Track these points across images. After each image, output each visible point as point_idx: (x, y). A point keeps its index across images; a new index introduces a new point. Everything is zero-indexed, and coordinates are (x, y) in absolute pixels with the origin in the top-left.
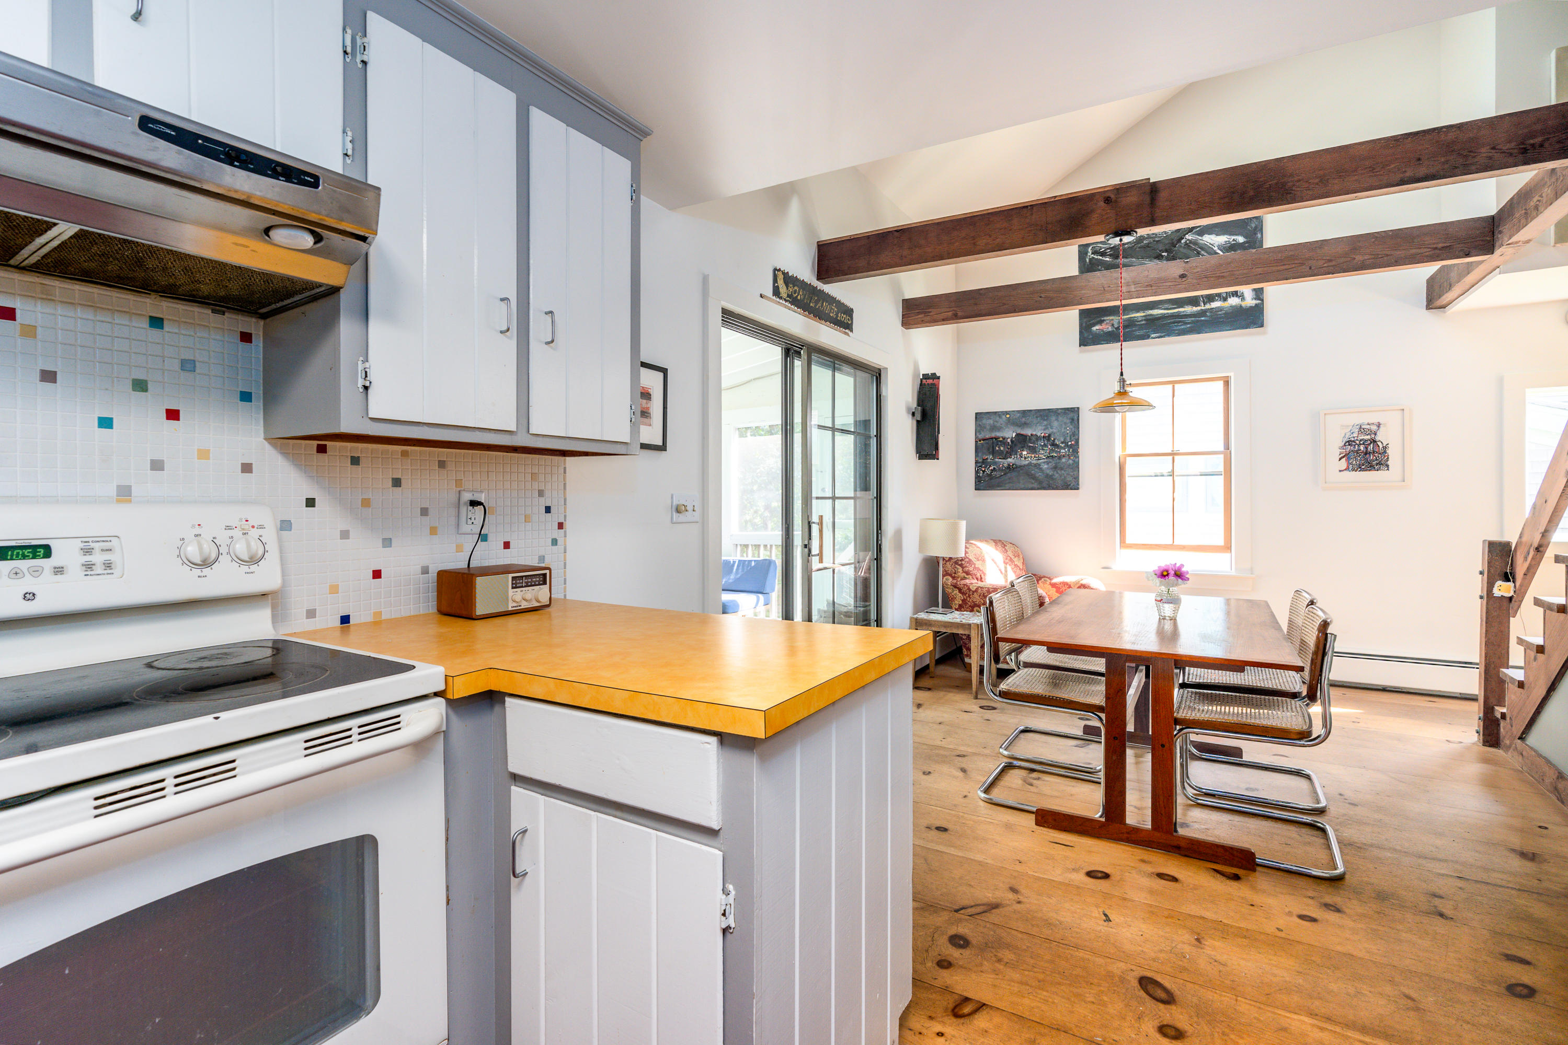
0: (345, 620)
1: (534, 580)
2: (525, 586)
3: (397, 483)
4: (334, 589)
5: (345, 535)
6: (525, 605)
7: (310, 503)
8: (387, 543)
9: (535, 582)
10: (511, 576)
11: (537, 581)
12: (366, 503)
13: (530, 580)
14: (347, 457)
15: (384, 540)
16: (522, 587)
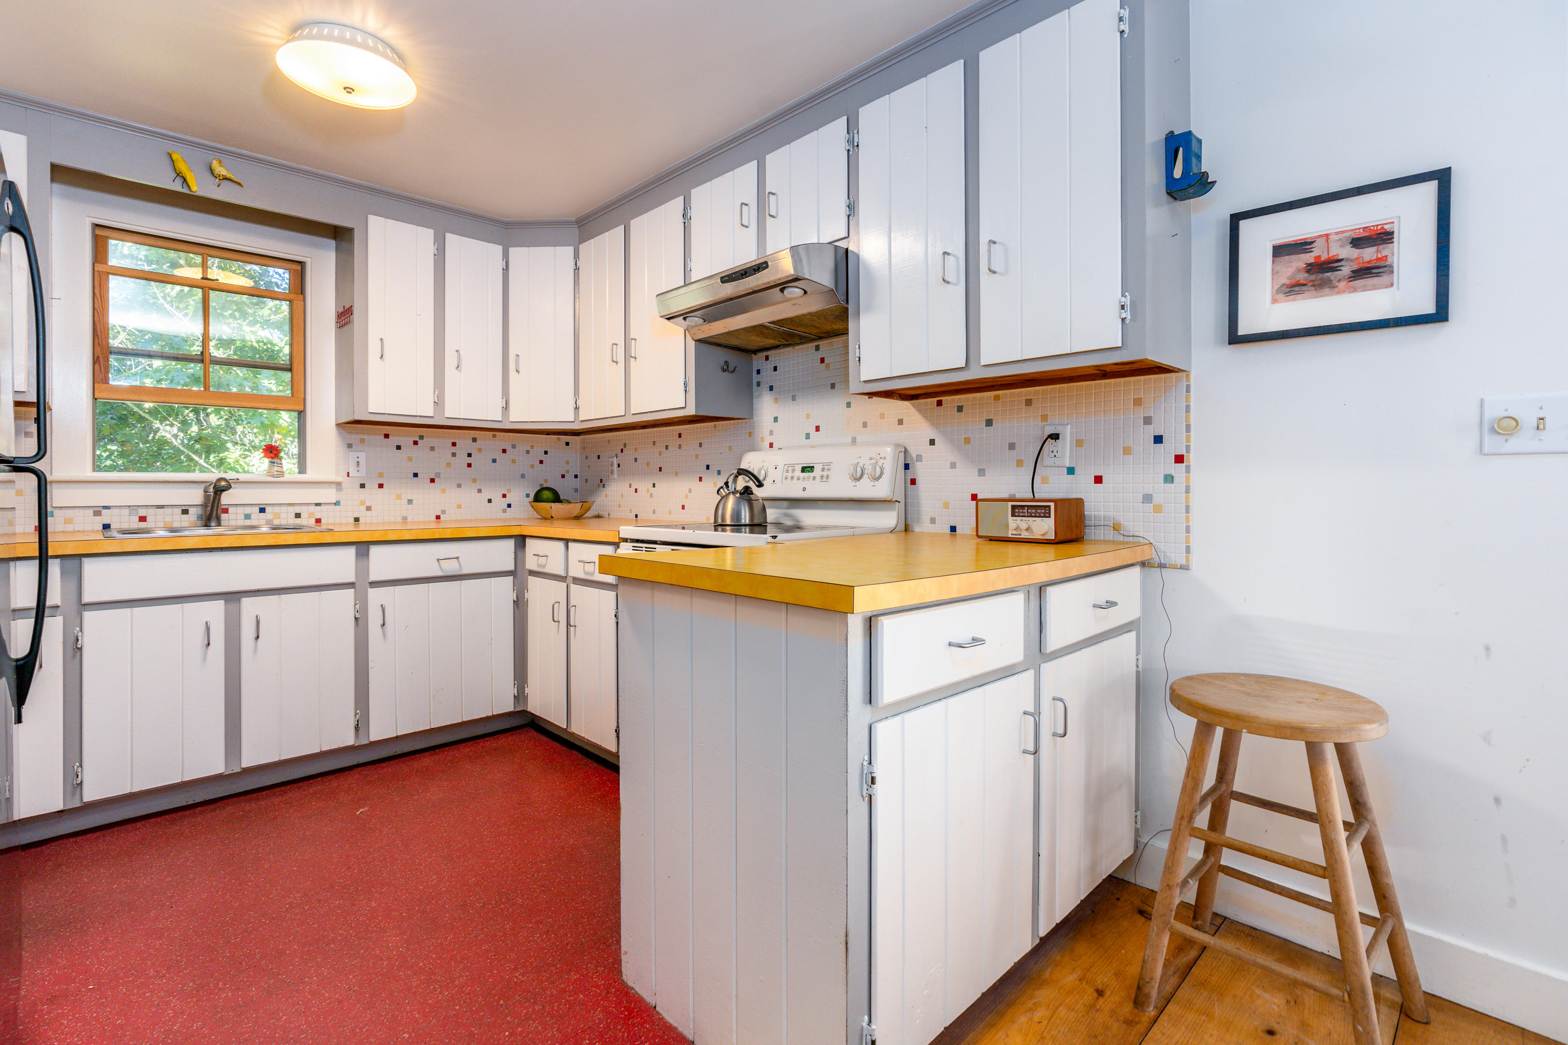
0: (953, 529)
1: (1039, 511)
2: (1028, 516)
3: (989, 423)
4: (946, 505)
5: (953, 466)
6: (1025, 535)
7: (932, 442)
8: (981, 472)
9: (1039, 513)
10: (1010, 504)
11: (1042, 513)
12: (967, 441)
13: (1034, 511)
14: (955, 407)
15: (979, 470)
16: (1024, 516)
